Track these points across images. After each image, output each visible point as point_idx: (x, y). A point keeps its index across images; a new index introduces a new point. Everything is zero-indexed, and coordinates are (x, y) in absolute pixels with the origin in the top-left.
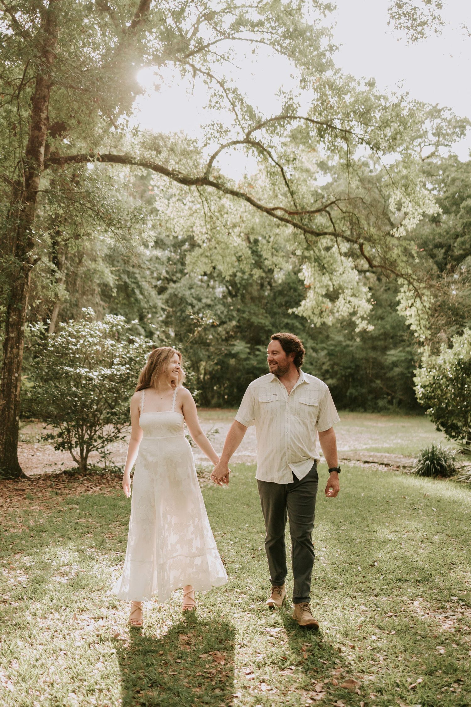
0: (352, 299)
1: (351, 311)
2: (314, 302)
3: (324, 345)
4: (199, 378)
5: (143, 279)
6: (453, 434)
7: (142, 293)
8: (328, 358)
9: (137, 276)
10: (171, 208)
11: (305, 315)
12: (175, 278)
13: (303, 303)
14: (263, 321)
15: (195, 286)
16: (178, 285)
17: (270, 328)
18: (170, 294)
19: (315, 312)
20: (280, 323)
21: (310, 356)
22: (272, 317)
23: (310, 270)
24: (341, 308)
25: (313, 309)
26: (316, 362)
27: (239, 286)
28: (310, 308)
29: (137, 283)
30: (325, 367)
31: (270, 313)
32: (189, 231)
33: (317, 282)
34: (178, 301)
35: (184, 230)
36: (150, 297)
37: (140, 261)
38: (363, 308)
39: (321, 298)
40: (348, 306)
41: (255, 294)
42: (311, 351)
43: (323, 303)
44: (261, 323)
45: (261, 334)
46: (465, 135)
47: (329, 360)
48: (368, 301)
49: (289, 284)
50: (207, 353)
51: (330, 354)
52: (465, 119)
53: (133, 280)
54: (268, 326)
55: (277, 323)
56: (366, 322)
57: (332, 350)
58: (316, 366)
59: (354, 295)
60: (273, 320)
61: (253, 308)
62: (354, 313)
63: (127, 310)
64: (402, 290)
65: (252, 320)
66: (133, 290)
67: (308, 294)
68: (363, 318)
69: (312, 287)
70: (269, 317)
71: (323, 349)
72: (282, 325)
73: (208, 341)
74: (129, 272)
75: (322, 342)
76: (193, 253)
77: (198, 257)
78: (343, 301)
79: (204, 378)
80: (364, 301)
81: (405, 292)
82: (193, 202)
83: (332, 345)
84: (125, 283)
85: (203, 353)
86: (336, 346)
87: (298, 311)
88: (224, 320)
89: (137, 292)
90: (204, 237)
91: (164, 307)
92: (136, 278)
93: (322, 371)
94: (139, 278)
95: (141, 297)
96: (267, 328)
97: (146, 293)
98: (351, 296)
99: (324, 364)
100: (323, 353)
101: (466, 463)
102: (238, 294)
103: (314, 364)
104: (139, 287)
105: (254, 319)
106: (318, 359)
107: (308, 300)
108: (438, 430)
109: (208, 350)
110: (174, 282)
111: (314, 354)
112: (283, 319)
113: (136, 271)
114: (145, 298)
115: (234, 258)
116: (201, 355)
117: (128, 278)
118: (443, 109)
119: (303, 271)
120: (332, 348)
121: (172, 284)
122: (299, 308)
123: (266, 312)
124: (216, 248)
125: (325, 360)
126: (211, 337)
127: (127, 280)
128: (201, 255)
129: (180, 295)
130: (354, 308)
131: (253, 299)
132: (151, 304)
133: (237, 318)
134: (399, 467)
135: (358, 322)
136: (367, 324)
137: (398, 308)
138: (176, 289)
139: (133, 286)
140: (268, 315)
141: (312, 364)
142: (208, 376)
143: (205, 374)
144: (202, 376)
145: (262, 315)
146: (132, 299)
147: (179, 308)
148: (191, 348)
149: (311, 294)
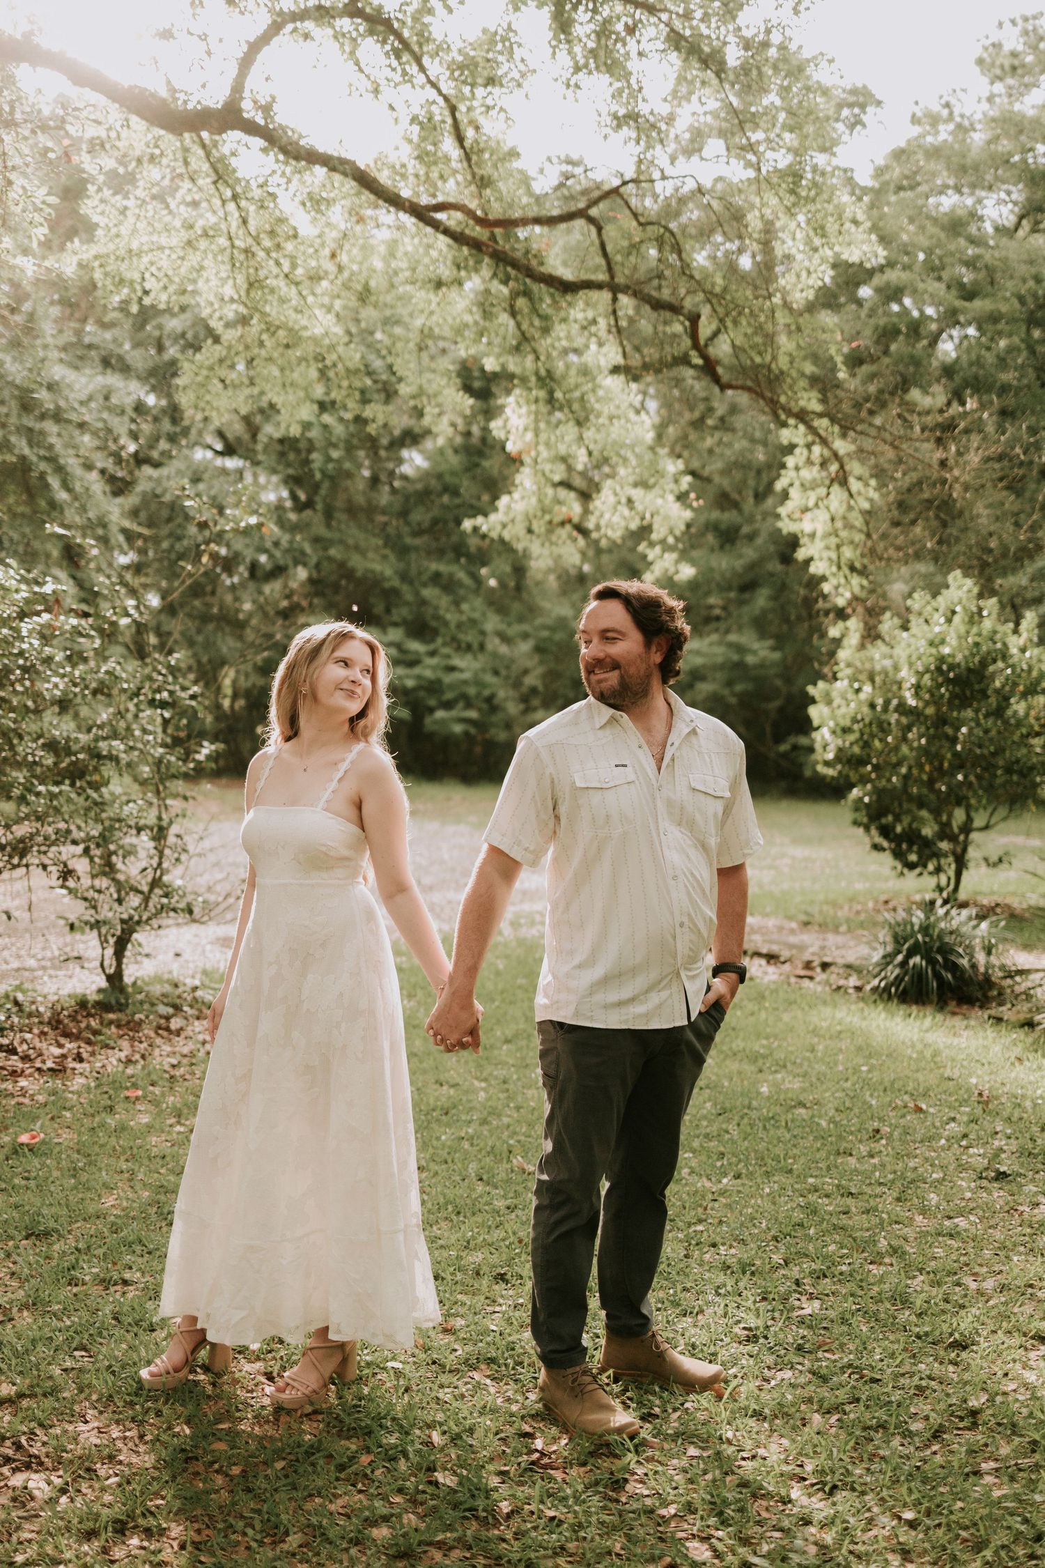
0: (637, 494)
1: (634, 526)
2: (534, 500)
3: (525, 627)
4: (218, 706)
5: (71, 452)
6: (913, 857)
7: (66, 486)
8: (536, 658)
9: (53, 440)
10: (131, 220)
11: (507, 535)
12: (155, 454)
13: (504, 501)
14: (377, 567)
15: (206, 476)
16: (164, 471)
17: (396, 583)
18: (144, 494)
19: (535, 527)
20: (420, 573)
21: (495, 655)
22: (400, 559)
23: (524, 410)
24: (607, 516)
25: (528, 519)
26: (508, 667)
27: (318, 476)
28: (519, 518)
29: (52, 460)
30: (530, 681)
31: (393, 549)
32: (184, 292)
33: (541, 448)
34: (165, 513)
35: (171, 289)
36: (90, 496)
37: (62, 403)
38: (667, 518)
39: (550, 491)
40: (626, 512)
41: (360, 500)
42: (497, 641)
43: (559, 502)
44: (373, 572)
45: (372, 600)
46: (864, 126)
47: (541, 662)
48: (682, 497)
49: (440, 476)
50: (239, 645)
51: (539, 649)
52: (865, 87)
53: (42, 452)
54: (389, 580)
55: (413, 571)
56: (674, 556)
57: (545, 640)
58: (507, 677)
59: (643, 484)
60: (402, 565)
61: (354, 534)
62: (644, 532)
63: (27, 530)
64: (790, 461)
65: (351, 564)
66: (42, 476)
67: (518, 478)
68: (667, 548)
69: (527, 459)
70: (392, 557)
71: (525, 636)
72: (425, 578)
73: (241, 616)
74: (30, 430)
75: (521, 619)
76: (198, 357)
77: (211, 368)
78: (612, 499)
79: (232, 706)
80: (671, 498)
81: (797, 469)
82: (195, 204)
83: (545, 627)
84: (23, 458)
85: (227, 644)
86: (552, 629)
87: (490, 524)
88: (281, 562)
89: (54, 482)
90: (230, 312)
91: (127, 524)
92: (51, 447)
93: (524, 689)
94: (58, 447)
95: (63, 496)
96: (387, 585)
97: (78, 487)
98: (636, 485)
99: (526, 672)
100: (525, 647)
101: (1022, 959)
102: (318, 499)
103: (503, 672)
104: (60, 469)
105: (358, 563)
106: (513, 661)
107: (516, 495)
108: (877, 847)
109: (241, 638)
110: (157, 465)
111: (504, 649)
112: (426, 563)
113: (50, 427)
114: (76, 498)
115: (313, 373)
116: (225, 650)
117: (30, 445)
118: (815, 58)
119: (508, 411)
120: (545, 634)
121: (147, 470)
122: (493, 517)
123: (386, 545)
124: (261, 344)
125: (529, 664)
126: (247, 606)
127: (27, 451)
128: (221, 361)
129: (167, 498)
130: (643, 518)
131: (352, 510)
132: (91, 515)
133: (314, 560)
134: (808, 965)
135: (651, 554)
136: (677, 562)
137: (782, 511)
138: (159, 481)
139: (43, 466)
140: (387, 552)
141: (496, 673)
142: (241, 703)
143: (235, 696)
144: (226, 703)
145: (377, 549)
146: (43, 503)
147: (165, 530)
148: (199, 631)
149: (525, 479)
